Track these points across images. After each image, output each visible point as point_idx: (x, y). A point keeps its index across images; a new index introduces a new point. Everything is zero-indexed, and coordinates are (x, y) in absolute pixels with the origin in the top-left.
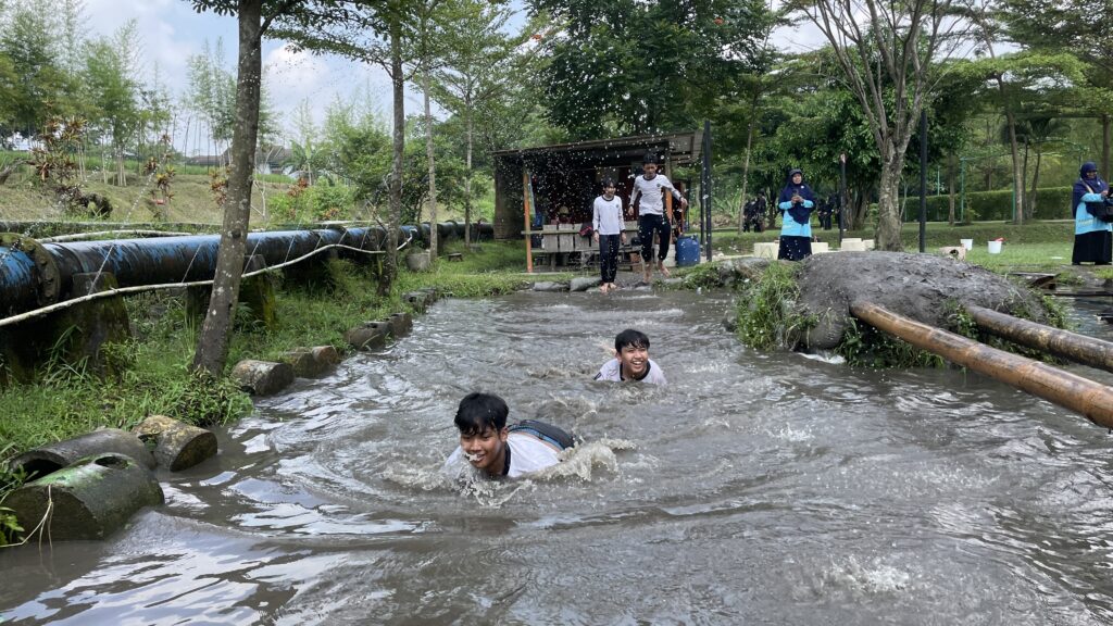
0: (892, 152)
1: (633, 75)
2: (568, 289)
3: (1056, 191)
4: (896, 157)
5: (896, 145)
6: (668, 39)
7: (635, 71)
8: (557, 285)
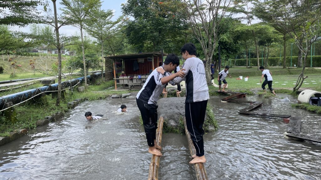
0: (208, 59)
1: (150, 31)
2: (121, 97)
3: (274, 58)
4: (209, 60)
5: (209, 57)
6: (159, 22)
7: (151, 30)
8: (118, 96)
